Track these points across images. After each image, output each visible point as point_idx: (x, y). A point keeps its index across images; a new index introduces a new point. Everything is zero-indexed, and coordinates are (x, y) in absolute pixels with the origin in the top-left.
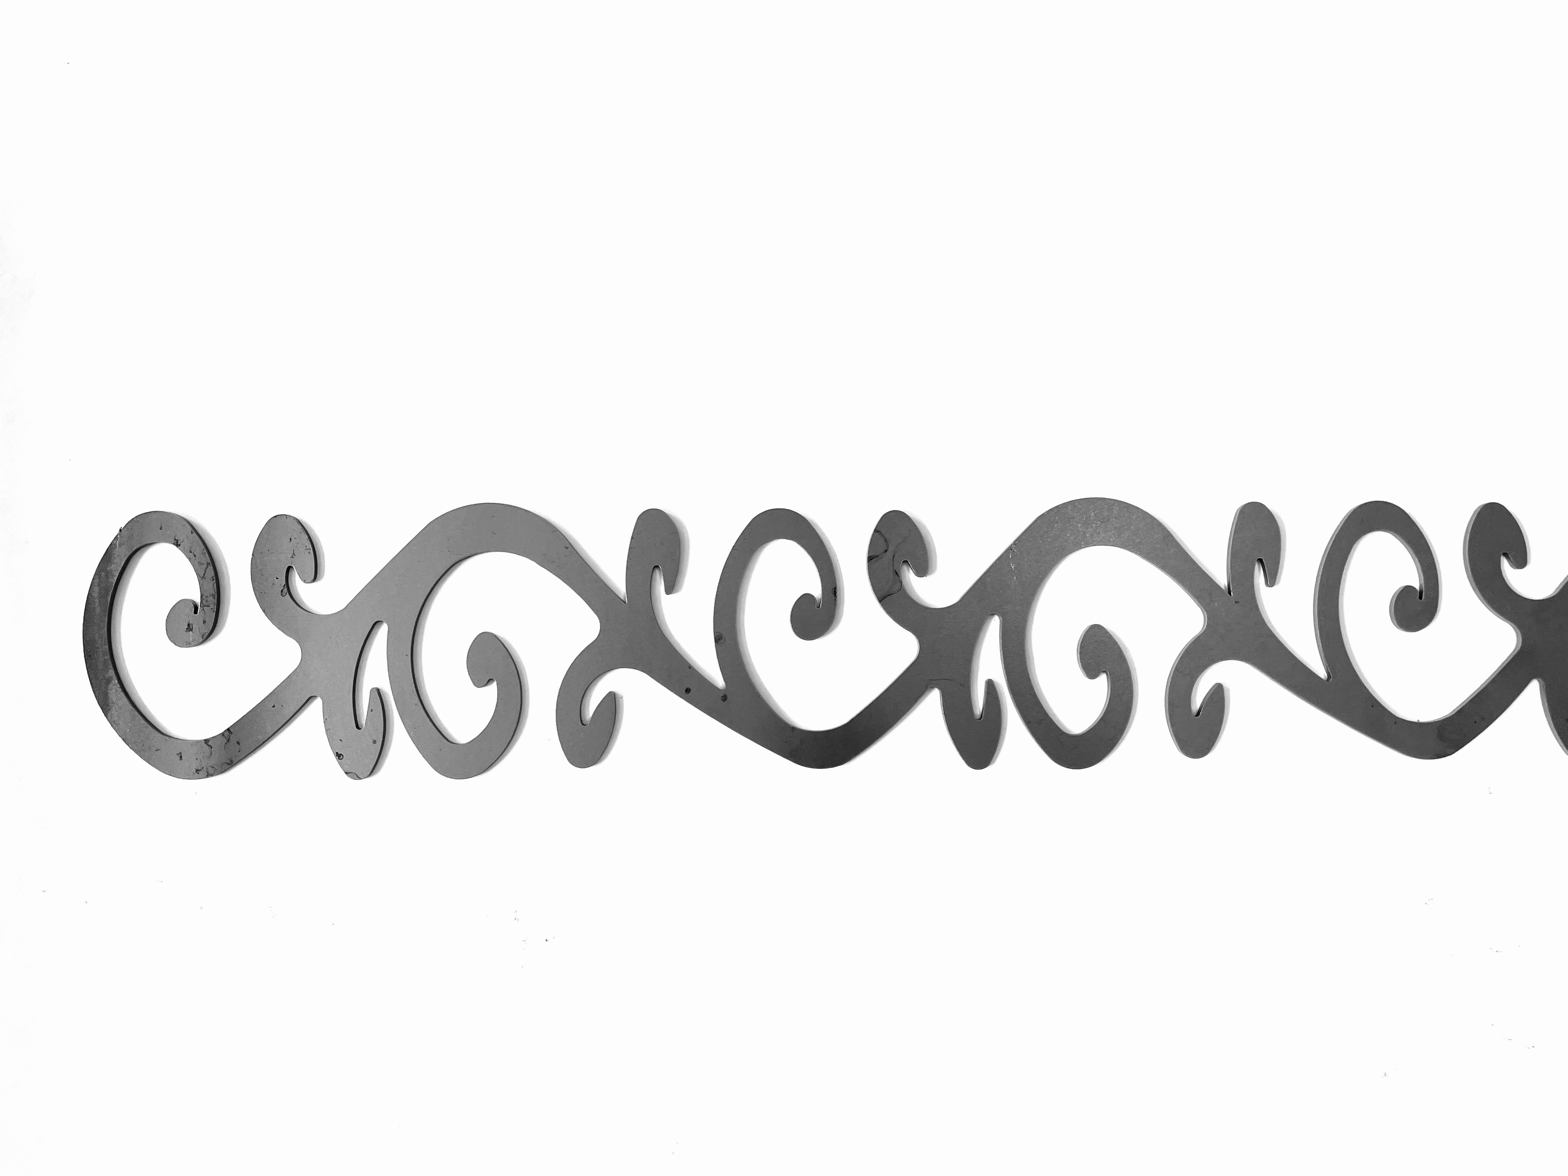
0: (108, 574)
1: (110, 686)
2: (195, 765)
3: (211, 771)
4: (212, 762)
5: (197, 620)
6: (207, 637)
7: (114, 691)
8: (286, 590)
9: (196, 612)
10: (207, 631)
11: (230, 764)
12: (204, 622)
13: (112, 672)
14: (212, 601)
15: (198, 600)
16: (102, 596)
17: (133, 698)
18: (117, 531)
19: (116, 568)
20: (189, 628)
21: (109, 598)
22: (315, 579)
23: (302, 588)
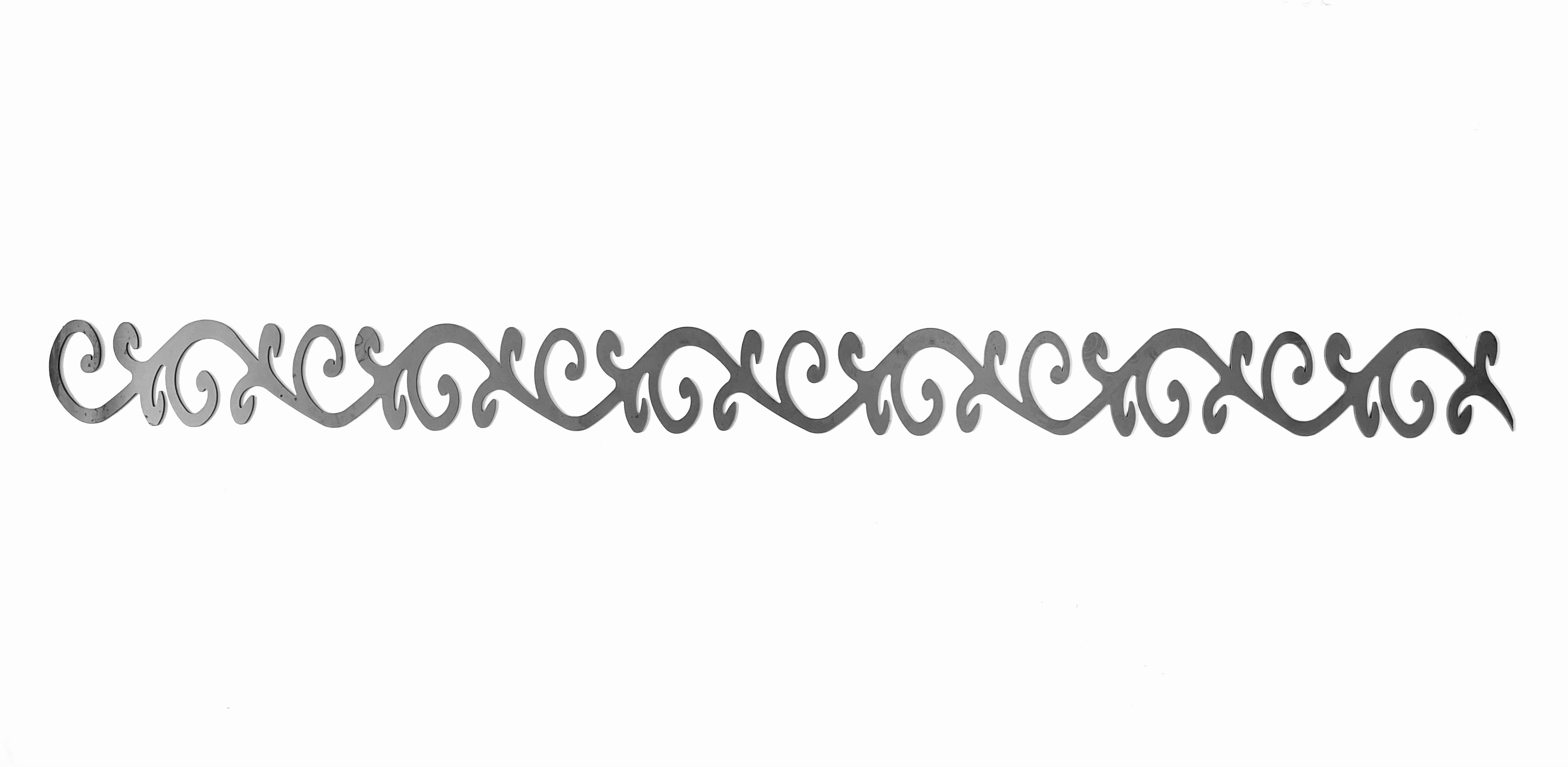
0: (59, 344)
1: (59, 387)
2: (91, 418)
3: (97, 421)
4: (97, 418)
5: (92, 362)
6: (96, 369)
7: (61, 388)
8: (126, 352)
9: (92, 359)
10: (96, 367)
11: (105, 418)
12: (95, 363)
13: (60, 382)
14: (98, 355)
15: (93, 355)
16: (56, 352)
17: (69, 393)
18: (62, 327)
19: (61, 342)
20: (89, 366)
21: (59, 352)
22: (138, 348)
23: (133, 352)
